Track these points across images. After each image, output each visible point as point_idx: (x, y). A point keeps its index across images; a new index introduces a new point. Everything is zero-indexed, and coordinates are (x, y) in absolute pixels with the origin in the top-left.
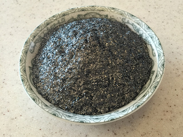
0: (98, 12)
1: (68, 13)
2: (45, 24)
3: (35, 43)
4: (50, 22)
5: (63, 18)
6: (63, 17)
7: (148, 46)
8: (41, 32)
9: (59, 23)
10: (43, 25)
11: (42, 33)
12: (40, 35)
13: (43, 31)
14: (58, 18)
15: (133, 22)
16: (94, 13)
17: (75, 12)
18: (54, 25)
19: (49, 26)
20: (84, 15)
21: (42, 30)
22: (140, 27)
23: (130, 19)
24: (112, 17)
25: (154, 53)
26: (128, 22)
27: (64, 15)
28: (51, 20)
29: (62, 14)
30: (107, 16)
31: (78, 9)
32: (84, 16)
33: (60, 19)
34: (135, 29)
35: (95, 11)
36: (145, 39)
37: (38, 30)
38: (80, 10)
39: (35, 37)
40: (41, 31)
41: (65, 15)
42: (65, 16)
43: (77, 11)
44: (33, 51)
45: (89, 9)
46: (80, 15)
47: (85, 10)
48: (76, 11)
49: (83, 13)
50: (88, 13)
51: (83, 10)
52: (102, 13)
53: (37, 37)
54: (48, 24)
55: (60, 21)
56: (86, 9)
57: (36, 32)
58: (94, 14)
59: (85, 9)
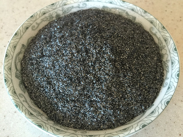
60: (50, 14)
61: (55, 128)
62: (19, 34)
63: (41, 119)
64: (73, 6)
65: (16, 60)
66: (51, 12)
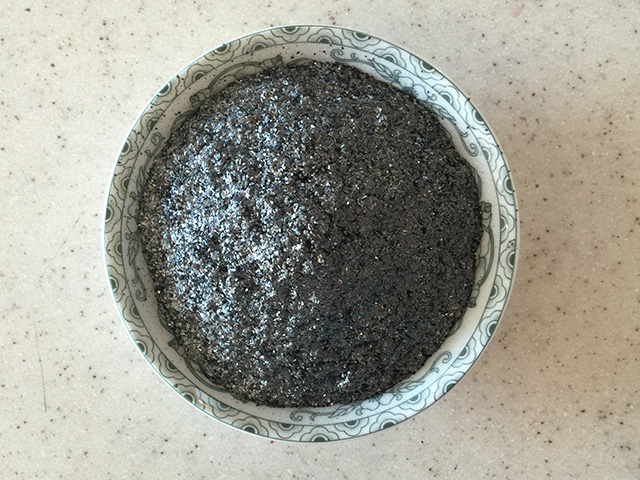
0: (246, 59)
1: (160, 112)
2: (120, 190)
3: (132, 262)
4: (127, 172)
5: (155, 135)
6: (154, 131)
7: (441, 121)
8: (125, 219)
9: (150, 155)
10: (116, 196)
11: (128, 222)
12: (127, 231)
13: (125, 213)
14: (140, 145)
15: (371, 57)
16: (236, 66)
17: (177, 95)
18: (142, 170)
19: (132, 187)
20: (209, 88)
21: (122, 214)
22: (400, 69)
23: (357, 48)
24: (297, 57)
25: (468, 145)
26: (354, 58)
27: (152, 124)
28: (127, 166)
29: (145, 127)
30: (279, 58)
31: (182, 82)
32: (208, 91)
33: (148, 141)
34: (384, 74)
35: (236, 62)
36: (425, 102)
37: (113, 221)
38: (188, 81)
39: (120, 249)
40: (121, 218)
41: (156, 122)
42: (157, 126)
43: (183, 88)
44: (142, 291)
45: (215, 64)
46: (195, 95)
47: (206, 73)
48: (180, 89)
49: (203, 83)
50: (218, 76)
51: (199, 77)
52: (259, 56)
53: (125, 245)
54: (126, 184)
55: (152, 148)
56: (205, 68)
57: (113, 232)
58: (237, 69)
59: (201, 68)
61: (121, 240)
63: (127, 205)
64: (454, 120)
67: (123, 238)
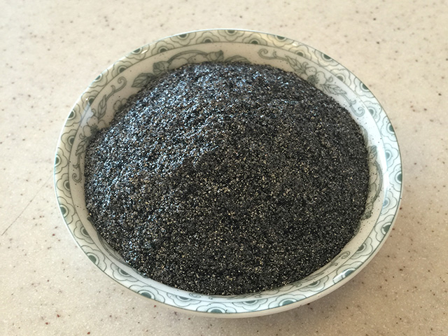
60: (308, 64)
61: (75, 136)
62: (235, 37)
63: (88, 116)
64: (346, 93)
65: (185, 53)
66: (311, 64)
67: (78, 135)
